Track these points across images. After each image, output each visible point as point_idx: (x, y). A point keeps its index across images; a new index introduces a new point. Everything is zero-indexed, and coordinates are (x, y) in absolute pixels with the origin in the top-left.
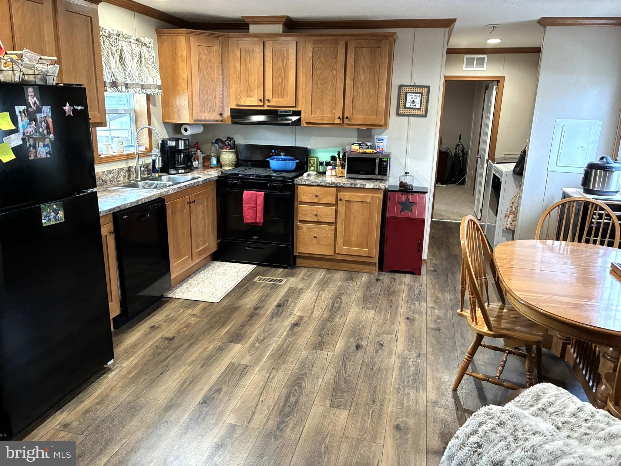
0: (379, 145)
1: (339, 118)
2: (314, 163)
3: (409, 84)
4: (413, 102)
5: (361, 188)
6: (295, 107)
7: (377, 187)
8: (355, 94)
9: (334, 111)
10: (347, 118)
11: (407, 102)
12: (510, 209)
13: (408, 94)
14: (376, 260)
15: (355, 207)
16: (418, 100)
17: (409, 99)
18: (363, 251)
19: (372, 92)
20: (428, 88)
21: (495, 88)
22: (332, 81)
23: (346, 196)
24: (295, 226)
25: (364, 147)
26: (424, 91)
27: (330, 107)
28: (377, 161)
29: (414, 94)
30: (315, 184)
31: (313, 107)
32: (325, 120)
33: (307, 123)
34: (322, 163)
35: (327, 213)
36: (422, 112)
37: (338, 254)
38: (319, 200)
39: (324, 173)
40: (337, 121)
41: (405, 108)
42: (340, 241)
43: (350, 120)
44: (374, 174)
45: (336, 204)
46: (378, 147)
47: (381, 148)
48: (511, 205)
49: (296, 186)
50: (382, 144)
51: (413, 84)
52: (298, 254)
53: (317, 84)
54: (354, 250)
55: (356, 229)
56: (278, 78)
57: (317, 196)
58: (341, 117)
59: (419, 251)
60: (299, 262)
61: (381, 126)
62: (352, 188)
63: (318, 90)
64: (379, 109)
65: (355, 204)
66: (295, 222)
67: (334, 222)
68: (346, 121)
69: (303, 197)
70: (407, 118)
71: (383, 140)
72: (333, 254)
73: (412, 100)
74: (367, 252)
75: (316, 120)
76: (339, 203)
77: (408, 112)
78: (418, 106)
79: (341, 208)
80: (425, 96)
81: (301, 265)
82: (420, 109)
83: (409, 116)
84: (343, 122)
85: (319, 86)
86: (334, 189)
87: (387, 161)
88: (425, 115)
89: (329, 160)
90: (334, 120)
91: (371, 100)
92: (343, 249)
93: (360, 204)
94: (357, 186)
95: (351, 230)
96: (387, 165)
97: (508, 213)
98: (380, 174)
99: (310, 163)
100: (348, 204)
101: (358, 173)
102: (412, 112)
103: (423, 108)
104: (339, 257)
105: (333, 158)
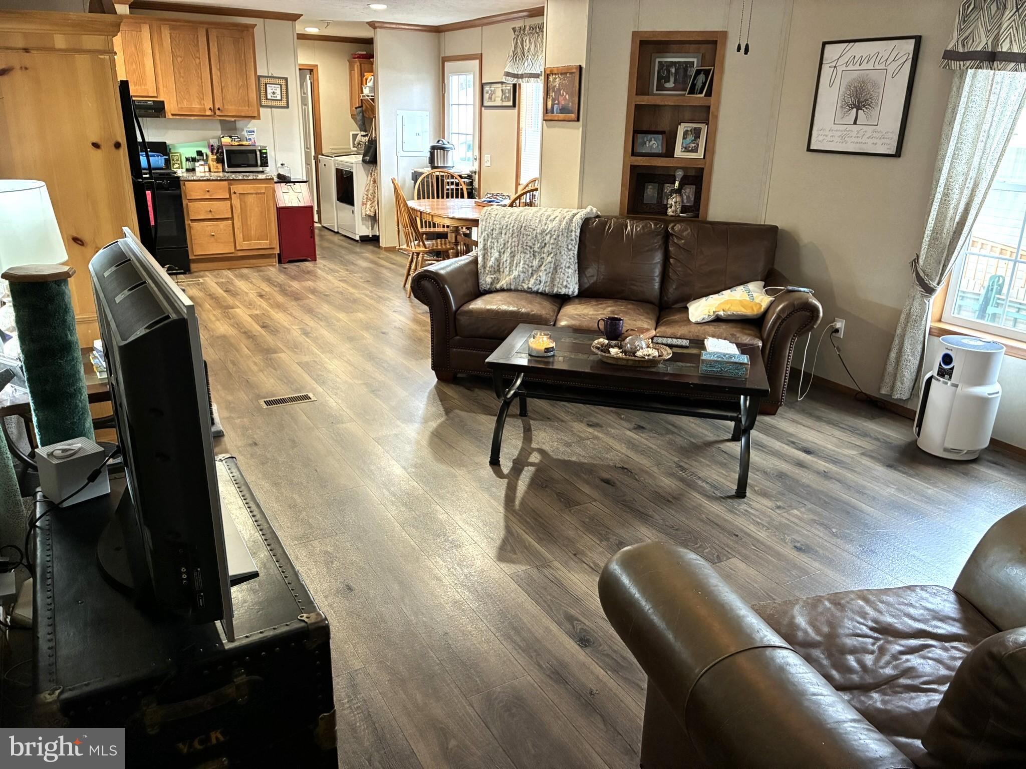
0: (250, 137)
1: (210, 109)
2: (177, 160)
3: (267, 75)
4: (274, 93)
5: (254, 179)
6: (156, 97)
7: (270, 177)
8: (223, 85)
9: (202, 102)
10: (219, 109)
11: (268, 93)
12: (366, 196)
13: (268, 85)
14: (277, 251)
15: (250, 199)
16: (278, 92)
17: (269, 91)
18: (264, 243)
19: (241, 83)
20: (286, 79)
21: (308, 76)
22: (196, 70)
23: (238, 188)
24: (187, 227)
25: (236, 140)
26: (283, 82)
27: (198, 97)
28: (258, 153)
29: (273, 86)
30: (205, 179)
31: (178, 98)
32: (194, 112)
33: (173, 115)
34: (187, 159)
35: (222, 209)
36: (284, 103)
37: (238, 250)
38: (210, 196)
39: (193, 170)
40: (209, 113)
41: (267, 99)
42: (239, 236)
43: (222, 111)
44: (256, 166)
45: (230, 199)
46: (250, 139)
47: (253, 140)
48: (366, 193)
49: (181, 182)
50: (254, 136)
51: (270, 75)
52: (194, 258)
53: (180, 73)
54: (255, 244)
55: (254, 221)
56: (132, 64)
57: (208, 191)
58: (212, 107)
59: (311, 237)
60: (193, 266)
61: (254, 117)
62: (244, 180)
63: (182, 79)
64: (251, 99)
65: (250, 196)
66: (187, 222)
67: (230, 216)
68: (218, 113)
69: (192, 193)
70: (269, 109)
71: (254, 132)
72: (233, 251)
73: (272, 91)
74: (268, 244)
75: (184, 111)
76: (233, 196)
77: (269, 103)
78: (279, 98)
79: (236, 201)
80: (284, 87)
81: (196, 270)
82: (281, 100)
83: (271, 107)
84: (215, 113)
85: (182, 75)
86: (226, 183)
87: (266, 153)
88: (287, 107)
89: (195, 155)
90: (205, 111)
91: (241, 91)
92: (242, 244)
93: (254, 195)
94: (250, 178)
95: (249, 223)
96: (267, 157)
97: (365, 200)
98: (261, 166)
99: (173, 160)
100: (242, 196)
101: (239, 166)
102: (274, 104)
103: (284, 99)
104: (240, 254)
105: (200, 153)
